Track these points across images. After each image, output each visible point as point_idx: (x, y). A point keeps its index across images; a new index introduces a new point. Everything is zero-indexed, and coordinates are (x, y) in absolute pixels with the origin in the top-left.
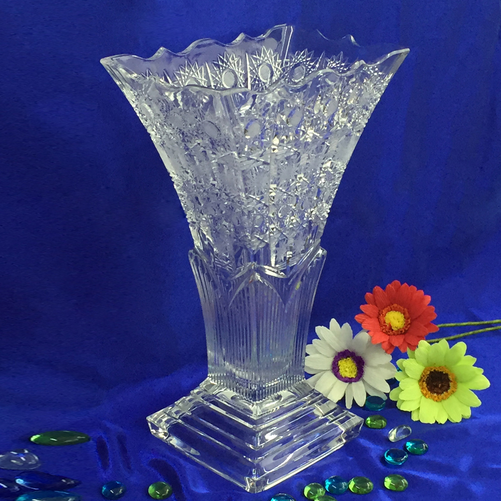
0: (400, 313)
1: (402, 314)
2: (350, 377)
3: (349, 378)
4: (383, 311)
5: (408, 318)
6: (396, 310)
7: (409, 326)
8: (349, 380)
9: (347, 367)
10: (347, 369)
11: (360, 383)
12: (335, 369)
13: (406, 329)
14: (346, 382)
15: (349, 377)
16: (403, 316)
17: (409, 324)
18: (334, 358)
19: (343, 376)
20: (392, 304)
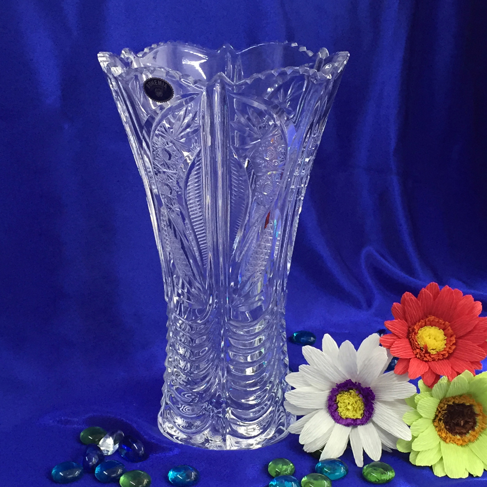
0: (438, 328)
1: (442, 330)
2: (355, 418)
3: (353, 420)
4: (415, 327)
5: (451, 336)
6: (432, 324)
7: (454, 347)
8: (352, 423)
9: (350, 404)
10: (349, 407)
11: (370, 426)
12: (332, 407)
13: (451, 351)
14: (348, 425)
15: (353, 417)
16: (443, 333)
17: (454, 344)
18: (331, 392)
19: (344, 417)
20: (427, 317)
